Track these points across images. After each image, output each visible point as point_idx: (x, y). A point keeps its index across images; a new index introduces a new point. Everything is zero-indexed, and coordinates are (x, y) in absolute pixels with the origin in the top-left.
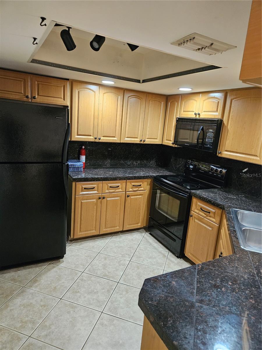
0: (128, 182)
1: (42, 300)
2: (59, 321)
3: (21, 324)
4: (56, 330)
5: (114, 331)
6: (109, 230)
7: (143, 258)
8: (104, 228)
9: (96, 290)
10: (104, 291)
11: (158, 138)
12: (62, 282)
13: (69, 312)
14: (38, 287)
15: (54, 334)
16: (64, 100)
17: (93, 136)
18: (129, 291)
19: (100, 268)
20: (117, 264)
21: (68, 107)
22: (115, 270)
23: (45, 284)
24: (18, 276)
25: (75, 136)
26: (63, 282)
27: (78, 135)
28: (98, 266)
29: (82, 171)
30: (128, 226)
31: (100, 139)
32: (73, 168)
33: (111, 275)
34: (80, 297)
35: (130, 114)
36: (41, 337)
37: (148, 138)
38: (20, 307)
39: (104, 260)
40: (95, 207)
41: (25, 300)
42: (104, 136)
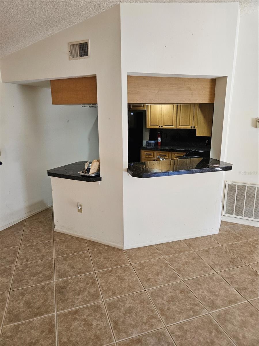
0: (173, 153)
16: (143, 107)
17: (158, 125)
25: (148, 126)
27: (150, 125)
31: (162, 127)
42: (165, 125)
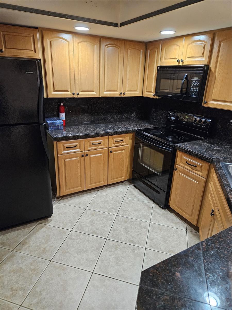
0: (110, 138)
1: (31, 263)
2: (50, 286)
3: (11, 292)
4: (48, 296)
5: (106, 292)
6: (94, 186)
7: (129, 211)
8: (89, 183)
9: (85, 248)
10: (93, 249)
11: (138, 90)
12: (51, 242)
13: (59, 275)
14: (28, 250)
15: (45, 300)
16: (35, 52)
17: (71, 92)
18: (118, 248)
19: (88, 225)
20: (104, 220)
21: (40, 60)
22: (102, 225)
23: (34, 246)
24: (7, 240)
25: (51, 93)
26: (53, 243)
27: (55, 91)
28: (86, 223)
29: (62, 129)
30: (112, 180)
31: (78, 94)
32: (53, 126)
33: (99, 232)
34: (70, 257)
35: (108, 65)
36: (32, 305)
37: (127, 91)
38: (9, 273)
39: (91, 216)
40: (79, 165)
41: (15, 265)
42: (82, 91)
